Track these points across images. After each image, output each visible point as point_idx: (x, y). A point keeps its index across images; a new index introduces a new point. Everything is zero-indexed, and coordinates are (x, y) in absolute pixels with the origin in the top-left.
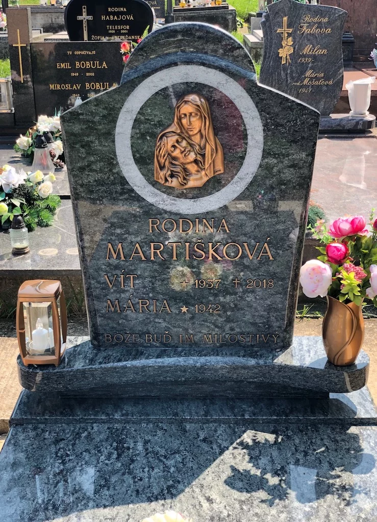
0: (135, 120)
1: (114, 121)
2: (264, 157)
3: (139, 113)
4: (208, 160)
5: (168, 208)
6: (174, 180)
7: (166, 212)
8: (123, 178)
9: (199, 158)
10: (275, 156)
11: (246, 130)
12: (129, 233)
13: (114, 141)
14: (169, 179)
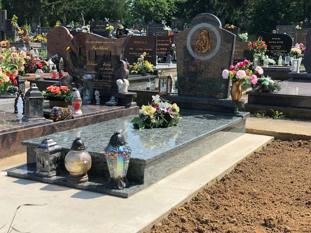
0: (191, 36)
1: (187, 36)
2: (221, 46)
3: (193, 34)
4: (207, 46)
5: (198, 58)
6: (199, 51)
7: (197, 59)
8: (188, 50)
9: (205, 45)
10: (223, 46)
11: (216, 39)
12: (188, 65)
13: (186, 41)
14: (198, 51)
